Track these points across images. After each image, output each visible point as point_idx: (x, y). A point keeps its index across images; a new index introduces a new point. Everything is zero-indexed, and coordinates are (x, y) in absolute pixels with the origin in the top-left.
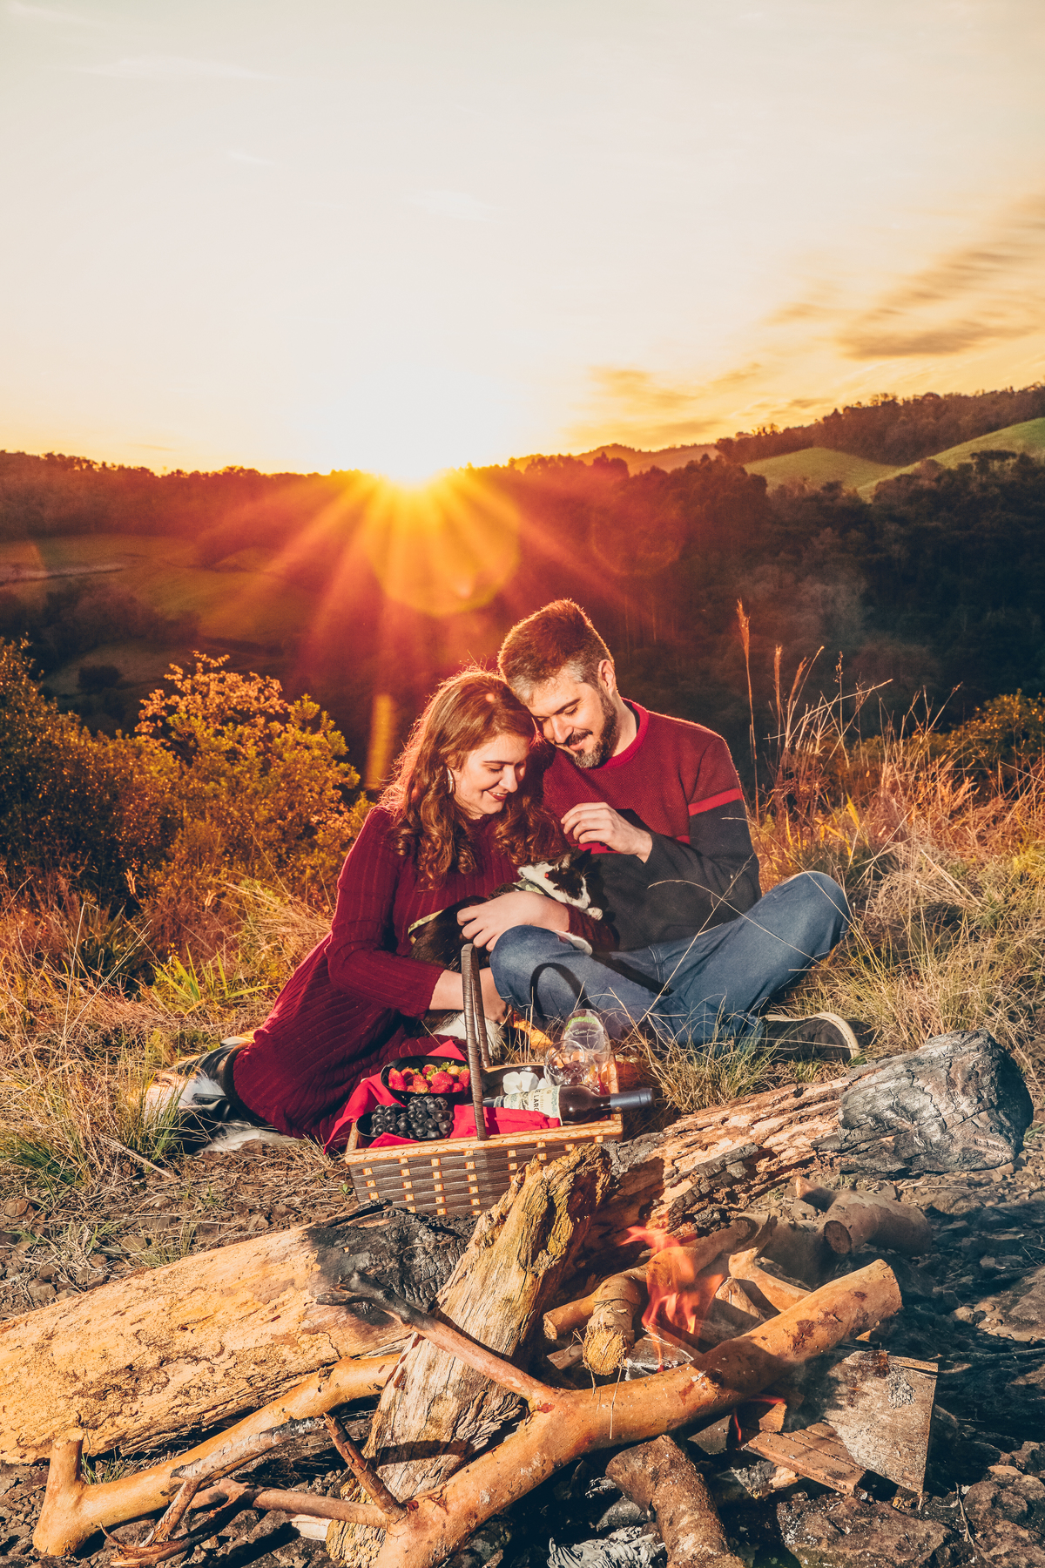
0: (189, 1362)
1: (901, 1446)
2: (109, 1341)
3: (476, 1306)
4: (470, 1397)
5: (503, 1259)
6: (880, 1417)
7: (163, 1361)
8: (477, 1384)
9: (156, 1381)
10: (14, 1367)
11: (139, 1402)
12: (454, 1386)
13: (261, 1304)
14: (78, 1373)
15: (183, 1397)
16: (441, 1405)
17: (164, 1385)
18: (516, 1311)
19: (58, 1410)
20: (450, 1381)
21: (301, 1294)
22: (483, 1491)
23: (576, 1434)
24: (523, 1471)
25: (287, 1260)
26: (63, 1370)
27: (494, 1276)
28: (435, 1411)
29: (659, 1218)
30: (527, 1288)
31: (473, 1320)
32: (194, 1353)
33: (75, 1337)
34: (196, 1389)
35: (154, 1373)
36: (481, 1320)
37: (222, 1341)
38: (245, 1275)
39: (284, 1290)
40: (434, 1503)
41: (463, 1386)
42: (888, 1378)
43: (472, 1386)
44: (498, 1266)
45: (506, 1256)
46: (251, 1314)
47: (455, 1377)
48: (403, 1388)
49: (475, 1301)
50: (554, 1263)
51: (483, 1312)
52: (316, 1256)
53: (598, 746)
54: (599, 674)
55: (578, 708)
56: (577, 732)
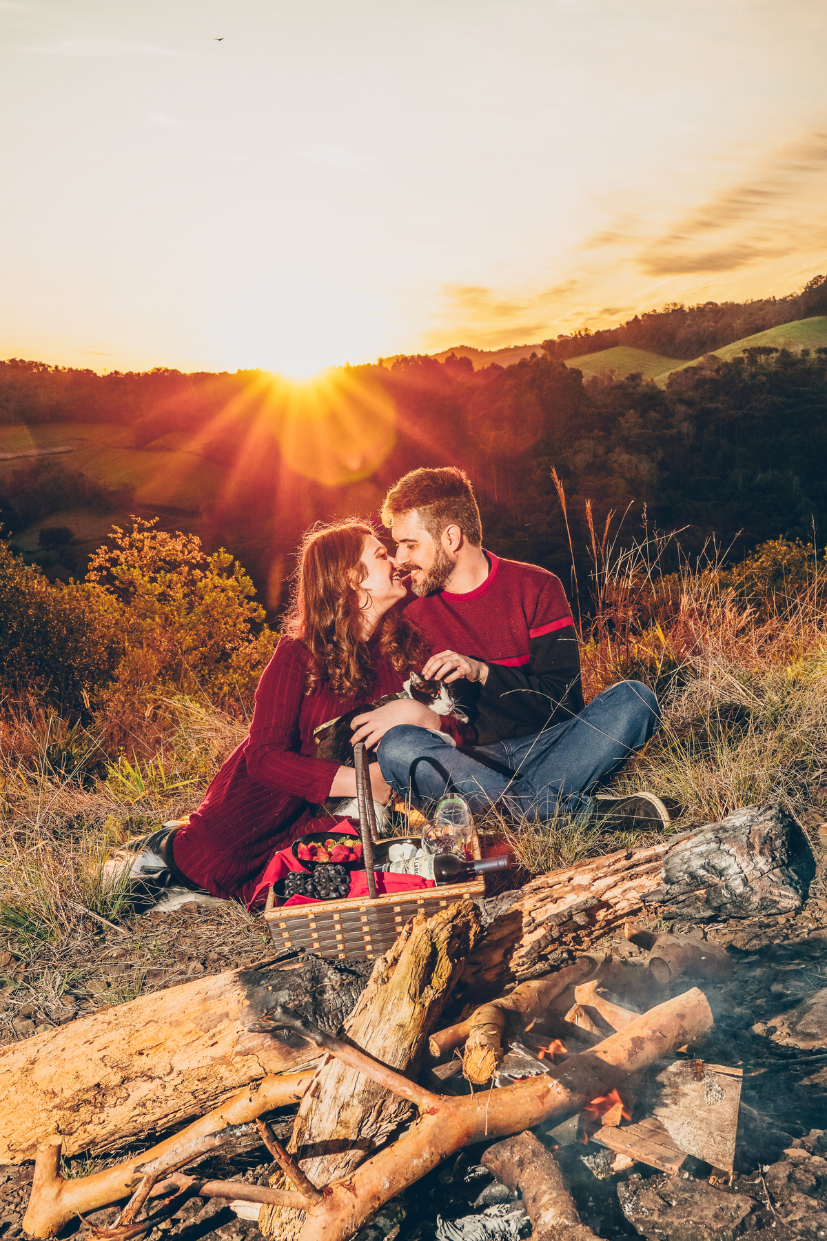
0: (145, 1080)
1: (715, 1135)
2: (81, 1065)
3: (375, 1031)
4: (372, 1103)
5: (397, 993)
6: (698, 1112)
7: (125, 1080)
8: (377, 1093)
9: (119, 1096)
10: (5, 1087)
11: (106, 1113)
12: (359, 1095)
13: (203, 1033)
14: (56, 1091)
15: (140, 1108)
16: (349, 1110)
17: (126, 1098)
18: (407, 1034)
19: (41, 1121)
20: (356, 1092)
21: (234, 1023)
22: (384, 1179)
23: (457, 1131)
24: (415, 1162)
25: (222, 997)
26: (44, 1089)
27: (390, 1007)
28: (344, 1115)
29: (520, 958)
30: (415, 1016)
31: (373, 1042)
32: (149, 1074)
33: (52, 1063)
34: (151, 1102)
35: (117, 1090)
36: (380, 1042)
37: (172, 1063)
38: (189, 1010)
39: (221, 1021)
40: (345, 1189)
41: (366, 1095)
42: (703, 1081)
43: (373, 1095)
44: (393, 998)
45: (399, 990)
46: (195, 1040)
47: (360, 1088)
48: (318, 1098)
49: (374, 1027)
50: (437, 996)
51: (381, 1036)
52: (245, 993)
53: (425, 582)
54: (445, 533)
55: (416, 546)
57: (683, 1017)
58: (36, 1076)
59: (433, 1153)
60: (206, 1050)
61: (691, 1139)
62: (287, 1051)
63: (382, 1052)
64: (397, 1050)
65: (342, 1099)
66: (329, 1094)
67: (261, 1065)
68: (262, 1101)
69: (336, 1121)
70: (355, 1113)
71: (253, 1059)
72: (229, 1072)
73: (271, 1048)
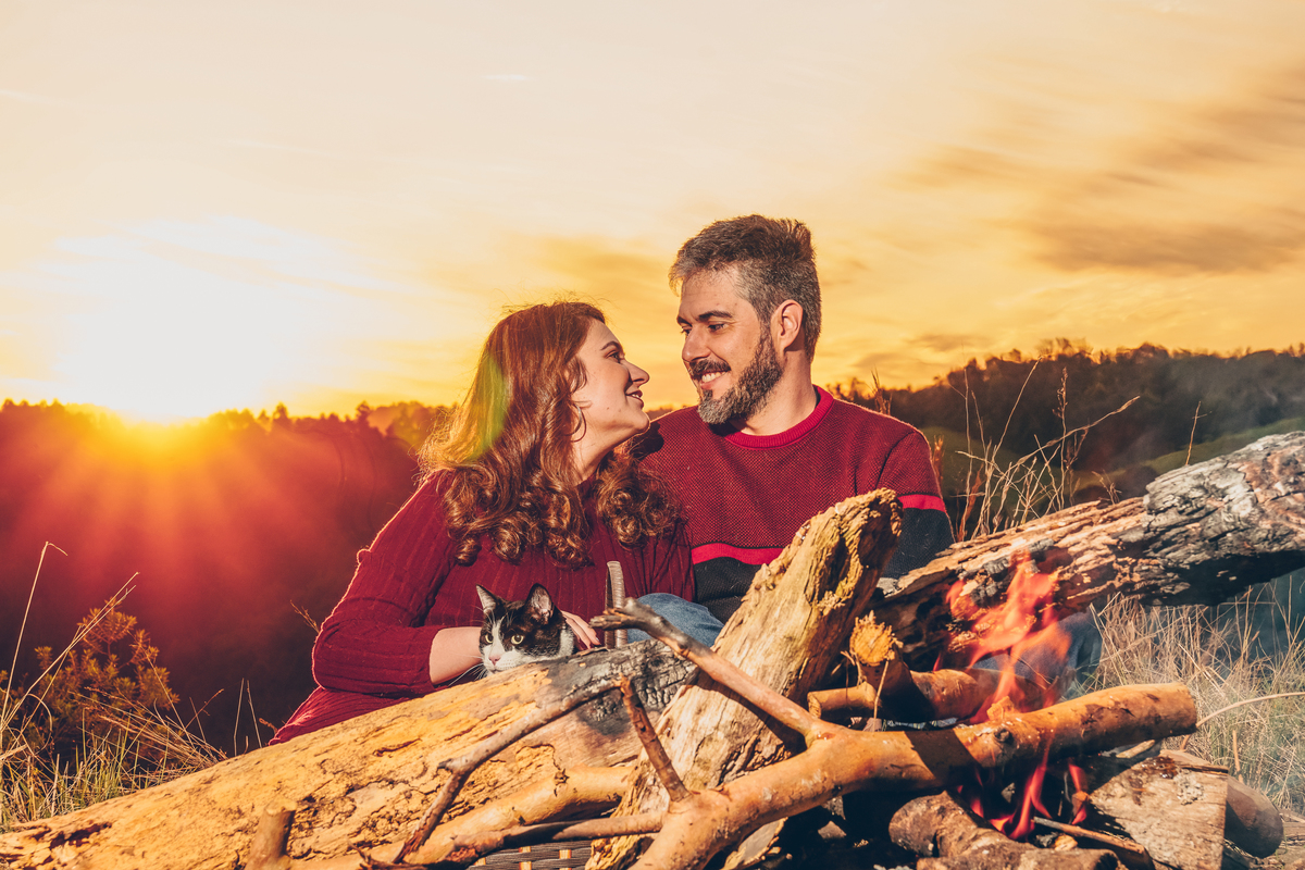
0: (383, 786)
1: (1195, 837)
2: (285, 773)
3: (754, 645)
4: (742, 740)
5: (788, 595)
6: (1170, 813)
7: (351, 789)
8: (750, 727)
9: (338, 810)
10: (160, 813)
11: (315, 836)
12: (726, 727)
13: (475, 720)
14: (243, 809)
15: (367, 831)
16: (711, 746)
17: (349, 814)
18: (797, 651)
19: (213, 850)
20: (722, 723)
21: (526, 707)
22: (766, 789)
23: (856, 761)
25: (511, 681)
26: (225, 806)
27: (776, 614)
28: (704, 752)
30: (810, 625)
31: (750, 660)
32: (391, 776)
33: (242, 776)
34: (385, 821)
35: (338, 803)
36: (759, 660)
37: (427, 761)
38: (459, 699)
39: (507, 705)
40: (717, 793)
41: (735, 728)
42: (1176, 779)
43: (745, 728)
44: (782, 602)
45: (791, 591)
46: (464, 732)
47: (728, 717)
48: (668, 734)
49: (753, 640)
50: (839, 605)
51: (763, 651)
52: (546, 673)
53: (731, 393)
54: (778, 312)
55: (726, 326)
56: (713, 359)
57: (1156, 699)
58: (214, 792)
59: (825, 779)
61: (1162, 843)
62: (598, 740)
63: (761, 672)
64: (781, 673)
65: (703, 732)
66: (684, 727)
67: (557, 763)
68: (569, 794)
69: (692, 759)
70: (719, 750)
71: (546, 753)
72: (508, 773)
73: (575, 735)
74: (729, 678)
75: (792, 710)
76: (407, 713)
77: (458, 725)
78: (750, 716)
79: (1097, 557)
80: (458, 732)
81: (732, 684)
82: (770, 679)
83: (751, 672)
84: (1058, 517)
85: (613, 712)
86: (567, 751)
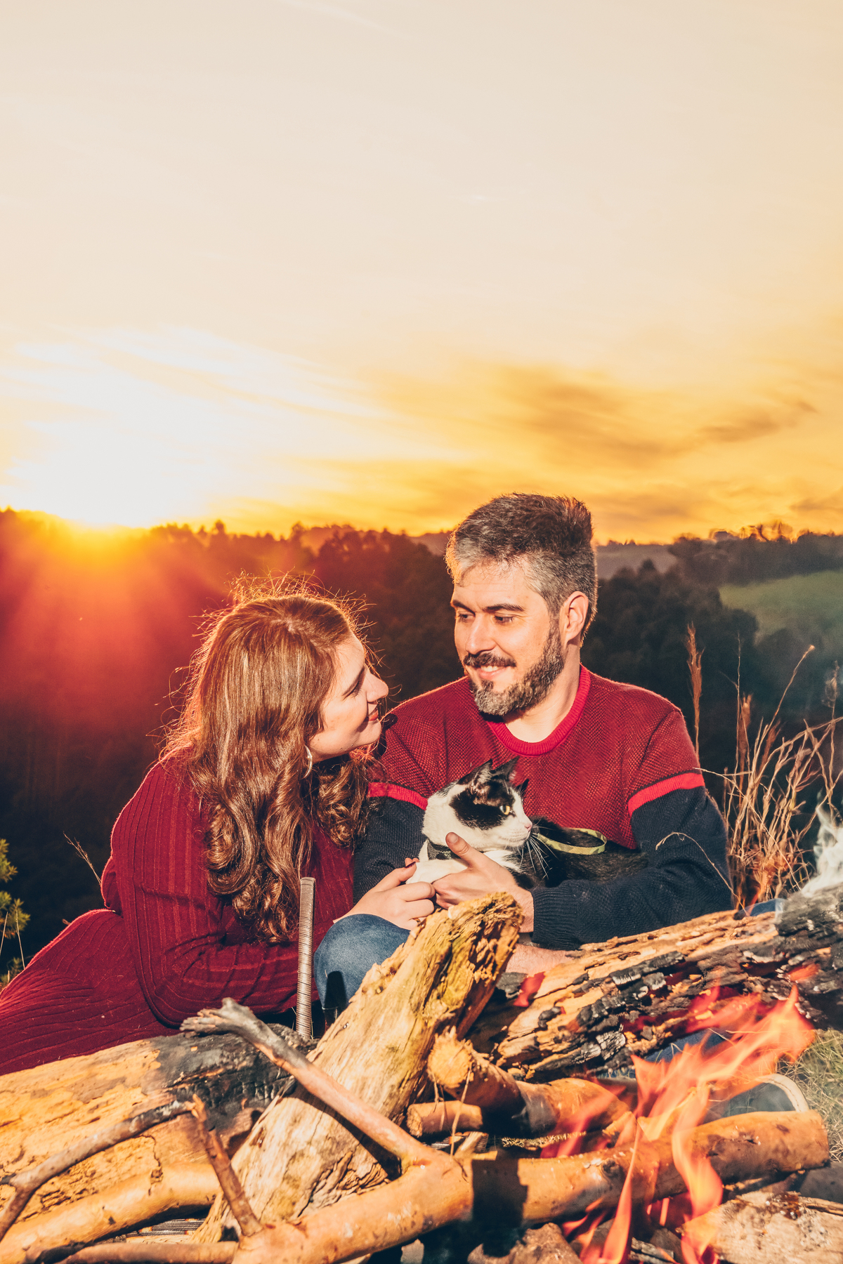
3: (355, 1054)
4: (337, 1157)
5: (394, 1002)
8: (345, 1143)
12: (320, 1141)
13: (80, 1103)
16: (302, 1161)
18: (399, 1063)
20: (316, 1137)
21: (132, 1092)
22: (347, 1225)
23: (452, 1193)
24: (390, 1216)
25: (121, 1060)
27: (380, 1022)
28: (295, 1168)
29: (560, 1028)
30: (414, 1036)
36: (359, 1070)
37: (24, 1145)
38: (66, 1077)
39: (112, 1088)
40: (292, 1228)
41: (328, 1144)
42: (799, 1221)
43: (339, 1144)
44: (386, 1010)
45: (397, 999)
46: (66, 1115)
47: (322, 1132)
48: (260, 1145)
49: (354, 1049)
50: (448, 1015)
51: (363, 1061)
52: (156, 1055)
53: (515, 689)
54: (566, 604)
55: (516, 619)
56: (497, 653)
57: (785, 1130)
59: (416, 1213)
60: (80, 1128)
63: (360, 1084)
64: (382, 1085)
65: (295, 1146)
66: (276, 1139)
67: (157, 1155)
68: (165, 1195)
69: (281, 1176)
70: (310, 1167)
71: (148, 1145)
72: (107, 1164)
73: (178, 1128)
74: (325, 1093)
75: (388, 1131)
76: (11, 1088)
77: (60, 1107)
78: (343, 1132)
79: (728, 974)
80: (60, 1114)
81: (327, 1099)
82: (369, 1092)
83: (349, 1084)
84: (693, 926)
85: (217, 1106)
86: (168, 1145)
